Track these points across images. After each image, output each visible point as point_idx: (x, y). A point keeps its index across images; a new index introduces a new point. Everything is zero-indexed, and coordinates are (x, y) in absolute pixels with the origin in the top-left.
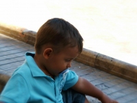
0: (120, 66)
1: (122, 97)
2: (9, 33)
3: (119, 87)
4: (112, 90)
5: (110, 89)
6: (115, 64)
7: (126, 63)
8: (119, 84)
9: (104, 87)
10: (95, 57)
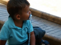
0: (52, 17)
1: (53, 30)
2: (3, 2)
3: (52, 26)
4: (49, 28)
5: (48, 27)
6: (50, 16)
7: (55, 16)
8: (52, 25)
9: (45, 26)
10: (41, 13)
